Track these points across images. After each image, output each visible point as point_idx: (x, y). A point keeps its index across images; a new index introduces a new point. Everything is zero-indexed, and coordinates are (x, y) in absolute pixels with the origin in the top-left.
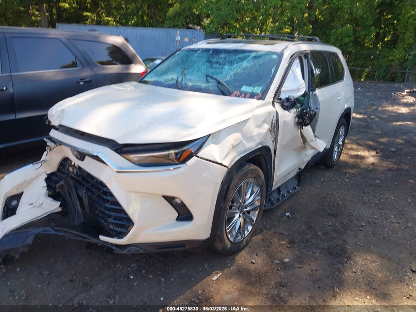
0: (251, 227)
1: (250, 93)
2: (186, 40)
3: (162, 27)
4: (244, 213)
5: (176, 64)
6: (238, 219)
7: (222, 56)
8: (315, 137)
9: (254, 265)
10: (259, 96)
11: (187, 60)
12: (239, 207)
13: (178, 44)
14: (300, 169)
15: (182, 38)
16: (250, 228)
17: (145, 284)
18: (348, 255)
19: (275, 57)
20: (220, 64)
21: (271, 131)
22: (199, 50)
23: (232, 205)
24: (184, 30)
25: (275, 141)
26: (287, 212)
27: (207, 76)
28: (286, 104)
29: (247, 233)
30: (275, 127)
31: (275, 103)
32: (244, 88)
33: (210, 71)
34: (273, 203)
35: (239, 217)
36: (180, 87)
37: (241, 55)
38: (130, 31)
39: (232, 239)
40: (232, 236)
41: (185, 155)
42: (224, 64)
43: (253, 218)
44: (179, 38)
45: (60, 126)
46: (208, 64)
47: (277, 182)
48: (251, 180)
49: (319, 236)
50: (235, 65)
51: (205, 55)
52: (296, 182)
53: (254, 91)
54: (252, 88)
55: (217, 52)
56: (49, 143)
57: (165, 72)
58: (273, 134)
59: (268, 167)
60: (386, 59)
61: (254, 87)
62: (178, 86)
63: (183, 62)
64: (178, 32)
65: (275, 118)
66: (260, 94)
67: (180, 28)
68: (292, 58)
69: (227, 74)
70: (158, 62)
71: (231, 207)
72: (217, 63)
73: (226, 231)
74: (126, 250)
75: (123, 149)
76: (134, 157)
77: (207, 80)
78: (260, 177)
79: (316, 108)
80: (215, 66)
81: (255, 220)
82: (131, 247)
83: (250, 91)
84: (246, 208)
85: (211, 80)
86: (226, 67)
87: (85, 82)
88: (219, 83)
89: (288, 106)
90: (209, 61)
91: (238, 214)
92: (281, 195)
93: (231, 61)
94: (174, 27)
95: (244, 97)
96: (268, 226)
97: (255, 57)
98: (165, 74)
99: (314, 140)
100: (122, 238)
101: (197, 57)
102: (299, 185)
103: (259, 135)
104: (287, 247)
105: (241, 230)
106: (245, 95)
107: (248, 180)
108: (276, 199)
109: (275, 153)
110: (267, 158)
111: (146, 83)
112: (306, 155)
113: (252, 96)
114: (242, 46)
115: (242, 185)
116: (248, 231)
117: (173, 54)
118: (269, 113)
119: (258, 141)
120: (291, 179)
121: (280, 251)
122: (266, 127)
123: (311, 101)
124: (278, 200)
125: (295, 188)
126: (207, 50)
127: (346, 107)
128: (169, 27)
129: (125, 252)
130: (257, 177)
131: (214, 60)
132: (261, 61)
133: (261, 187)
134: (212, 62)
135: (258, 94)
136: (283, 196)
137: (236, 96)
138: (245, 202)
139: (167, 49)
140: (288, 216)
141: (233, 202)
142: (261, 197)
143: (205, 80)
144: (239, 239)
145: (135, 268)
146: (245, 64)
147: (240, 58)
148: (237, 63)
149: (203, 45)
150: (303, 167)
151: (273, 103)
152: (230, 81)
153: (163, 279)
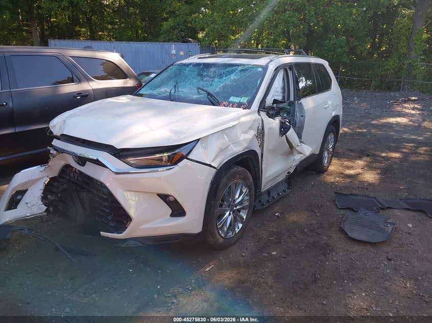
0: (242, 225)
1: (237, 103)
2: (182, 53)
3: (157, 41)
4: (234, 212)
5: (170, 78)
6: (228, 216)
7: (212, 69)
8: (301, 142)
9: (244, 258)
10: (245, 106)
11: (179, 74)
12: (229, 205)
13: (173, 58)
14: (289, 173)
15: (178, 52)
16: (240, 225)
17: (143, 276)
18: (330, 248)
19: (260, 69)
20: (211, 77)
21: (257, 137)
22: (190, 64)
23: (222, 203)
24: (180, 43)
25: (262, 146)
26: (277, 213)
27: (198, 89)
28: (271, 112)
29: (237, 230)
30: (261, 134)
31: (261, 112)
32: (232, 99)
33: (201, 84)
34: (263, 205)
35: (230, 214)
36: (172, 99)
37: (230, 69)
38: (124, 45)
39: (223, 235)
40: (223, 231)
41: (177, 157)
42: (214, 77)
43: (243, 216)
44: (175, 51)
45: (63, 135)
46: (199, 78)
47: (265, 185)
48: (240, 181)
49: (305, 233)
50: (224, 78)
51: (196, 69)
52: (286, 185)
53: (241, 101)
54: (240, 99)
55: (207, 66)
56: (52, 151)
57: (159, 86)
58: (259, 140)
59: (256, 169)
60: (381, 68)
61: (241, 98)
62: (170, 98)
63: (176, 76)
64: (173, 45)
65: (261, 125)
66: (247, 104)
67: (175, 42)
68: (277, 70)
69: (216, 86)
70: (153, 76)
71: (221, 206)
72: (208, 76)
73: (217, 227)
74: (125, 244)
75: (121, 154)
76: (131, 160)
77: (199, 92)
78: (249, 179)
79: (302, 116)
80: (205, 79)
81: (245, 218)
82: (130, 241)
83: (238, 101)
84: (236, 207)
85: (202, 92)
86: (216, 80)
87: (82, 96)
88: (209, 94)
89: (272, 114)
90: (200, 75)
91: (228, 212)
92: (271, 197)
93: (220, 74)
94: (169, 41)
95: (232, 107)
96: (259, 225)
97: (242, 70)
98: (158, 87)
99: (299, 145)
100: (121, 233)
101: (189, 71)
102: (289, 188)
103: (245, 140)
104: (275, 242)
105: (232, 226)
106: (233, 105)
107: (236, 181)
108: (266, 201)
109: (262, 158)
110: (254, 162)
111: (141, 95)
112: (294, 160)
113: (239, 105)
114: (230, 60)
115: (230, 186)
116: (238, 228)
117: (166, 69)
118: (255, 120)
119: (245, 145)
120: (281, 182)
121: (269, 246)
122: (253, 133)
123: (297, 109)
124: (268, 201)
125: (285, 191)
126: (198, 65)
127: (333, 115)
128: (164, 41)
129: (124, 245)
130: (245, 179)
131: (205, 74)
132: (247, 74)
133: (249, 187)
134: (202, 75)
135: (244, 104)
136: (273, 198)
137: (225, 106)
138: (234, 201)
139: (163, 62)
140: (278, 216)
141: (223, 201)
142: (250, 197)
143: (197, 93)
144: (230, 235)
145: (134, 263)
146: (233, 77)
147: (228, 71)
148: (226, 76)
149: (194, 60)
150: (292, 171)
151: (258, 112)
152: (219, 92)
153: (160, 272)
